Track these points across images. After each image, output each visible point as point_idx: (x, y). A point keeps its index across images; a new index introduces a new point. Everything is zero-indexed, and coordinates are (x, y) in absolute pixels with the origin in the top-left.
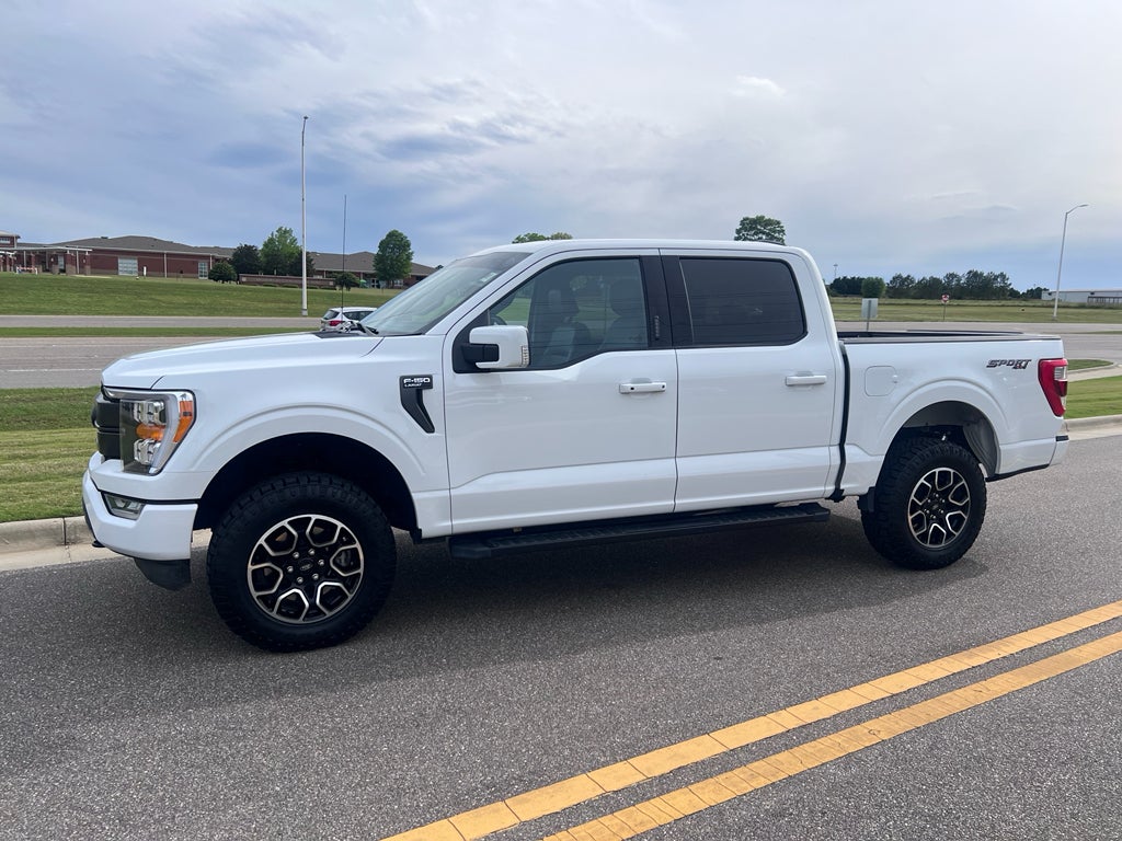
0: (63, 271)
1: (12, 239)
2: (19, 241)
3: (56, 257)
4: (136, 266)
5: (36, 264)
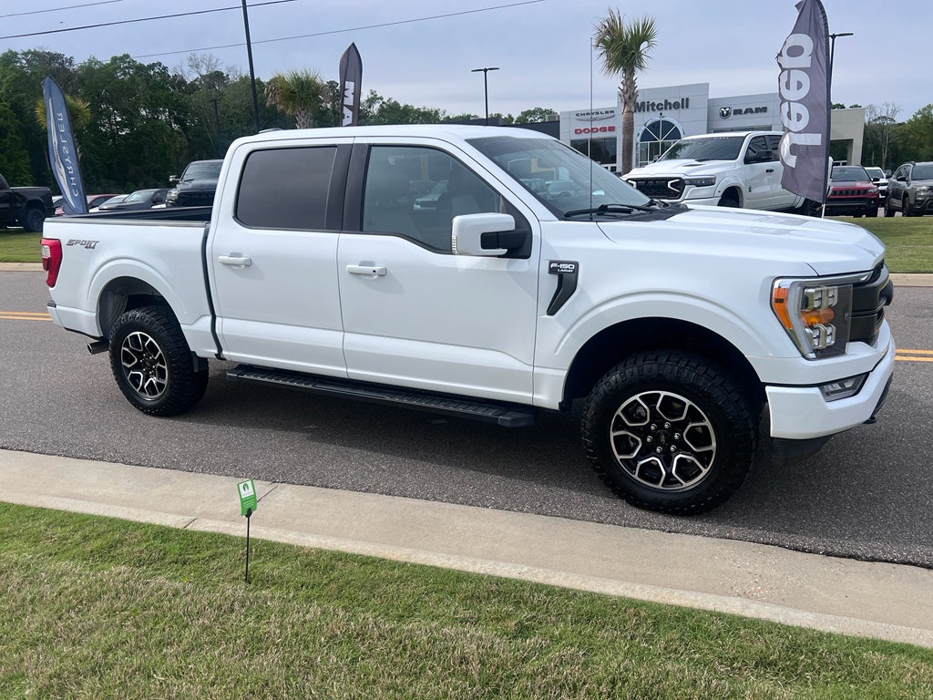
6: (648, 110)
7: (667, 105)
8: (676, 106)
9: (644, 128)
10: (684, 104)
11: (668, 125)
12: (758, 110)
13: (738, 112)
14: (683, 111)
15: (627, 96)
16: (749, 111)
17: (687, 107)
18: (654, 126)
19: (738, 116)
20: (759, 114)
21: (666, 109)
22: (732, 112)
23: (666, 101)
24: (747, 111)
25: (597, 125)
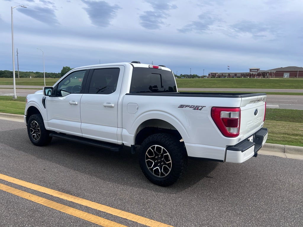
0: (268, 77)
1: (258, 70)
2: (260, 70)
3: (266, 74)
4: (289, 75)
5: (262, 75)
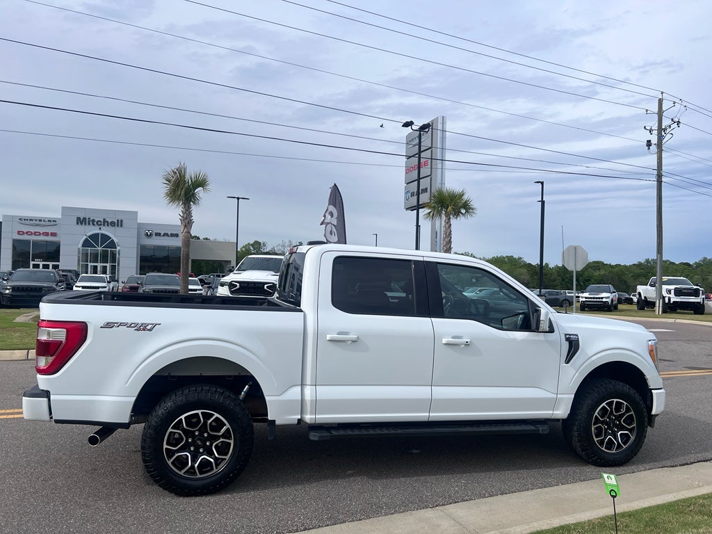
6: (89, 224)
7: (105, 223)
8: (113, 224)
9: (85, 237)
10: (119, 223)
11: (105, 237)
12: (172, 235)
13: (158, 234)
14: (118, 229)
15: (187, 221)
16: (166, 235)
17: (121, 226)
18: (94, 237)
19: (158, 237)
20: (173, 238)
21: (104, 225)
22: (154, 234)
23: (104, 219)
24: (165, 235)
25: (42, 230)
